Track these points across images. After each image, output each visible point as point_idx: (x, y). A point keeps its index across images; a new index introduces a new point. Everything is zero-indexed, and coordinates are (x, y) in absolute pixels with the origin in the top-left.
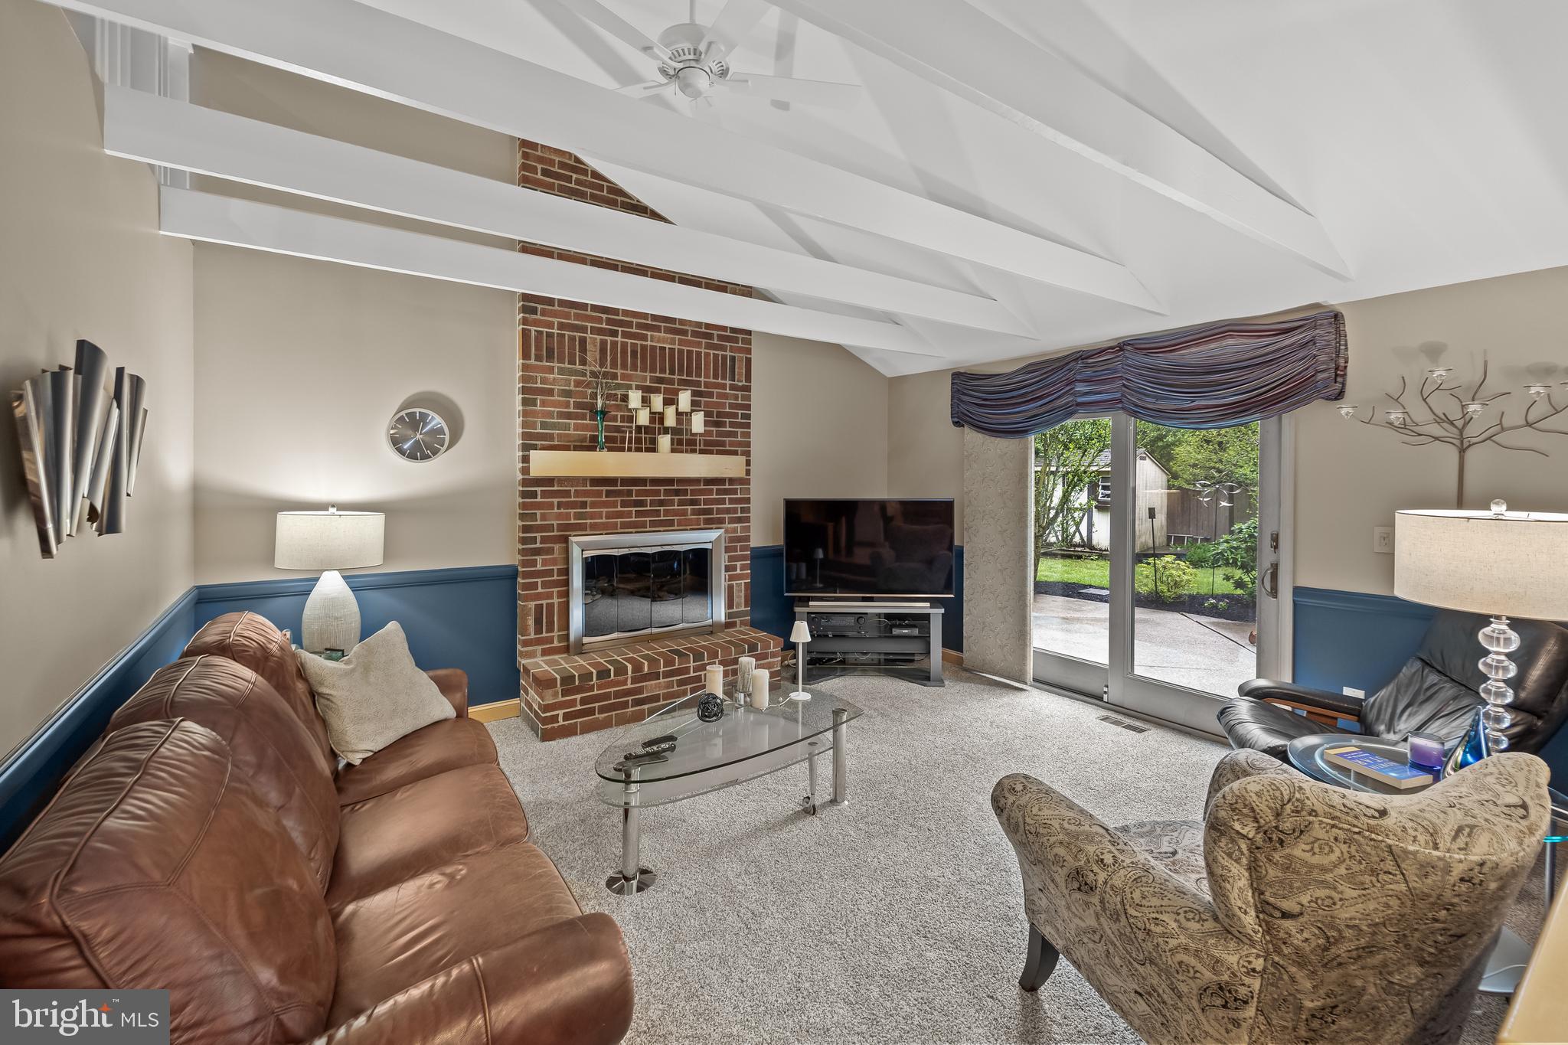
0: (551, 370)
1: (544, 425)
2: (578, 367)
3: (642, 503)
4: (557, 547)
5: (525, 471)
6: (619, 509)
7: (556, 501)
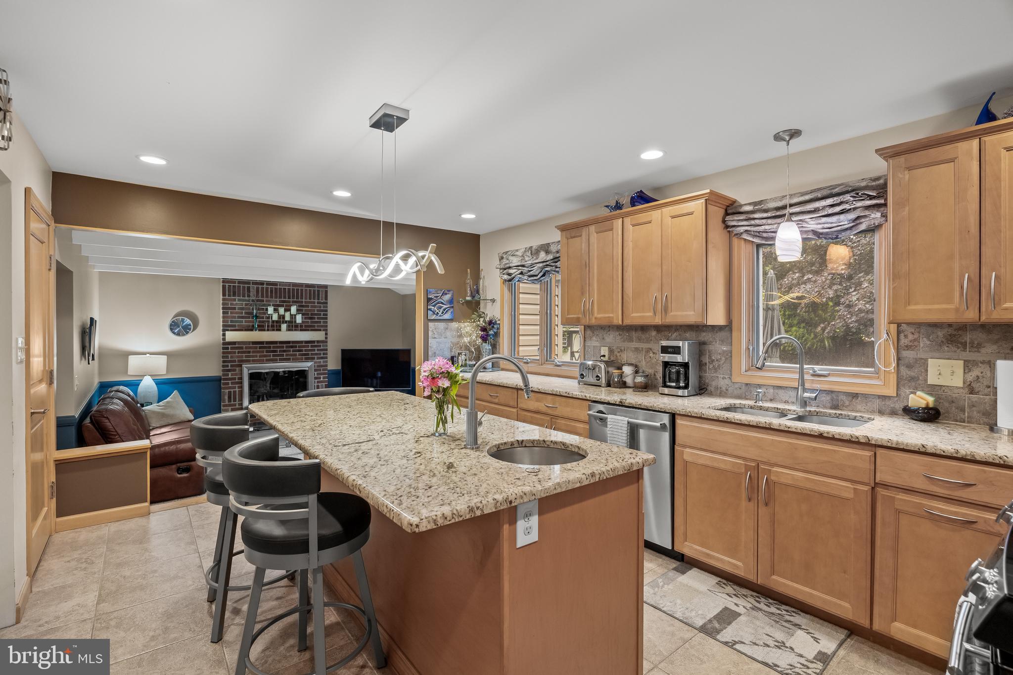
0: (235, 300)
1: (232, 321)
2: (246, 298)
3: (275, 351)
4: (237, 369)
5: (224, 339)
7: (237, 351)
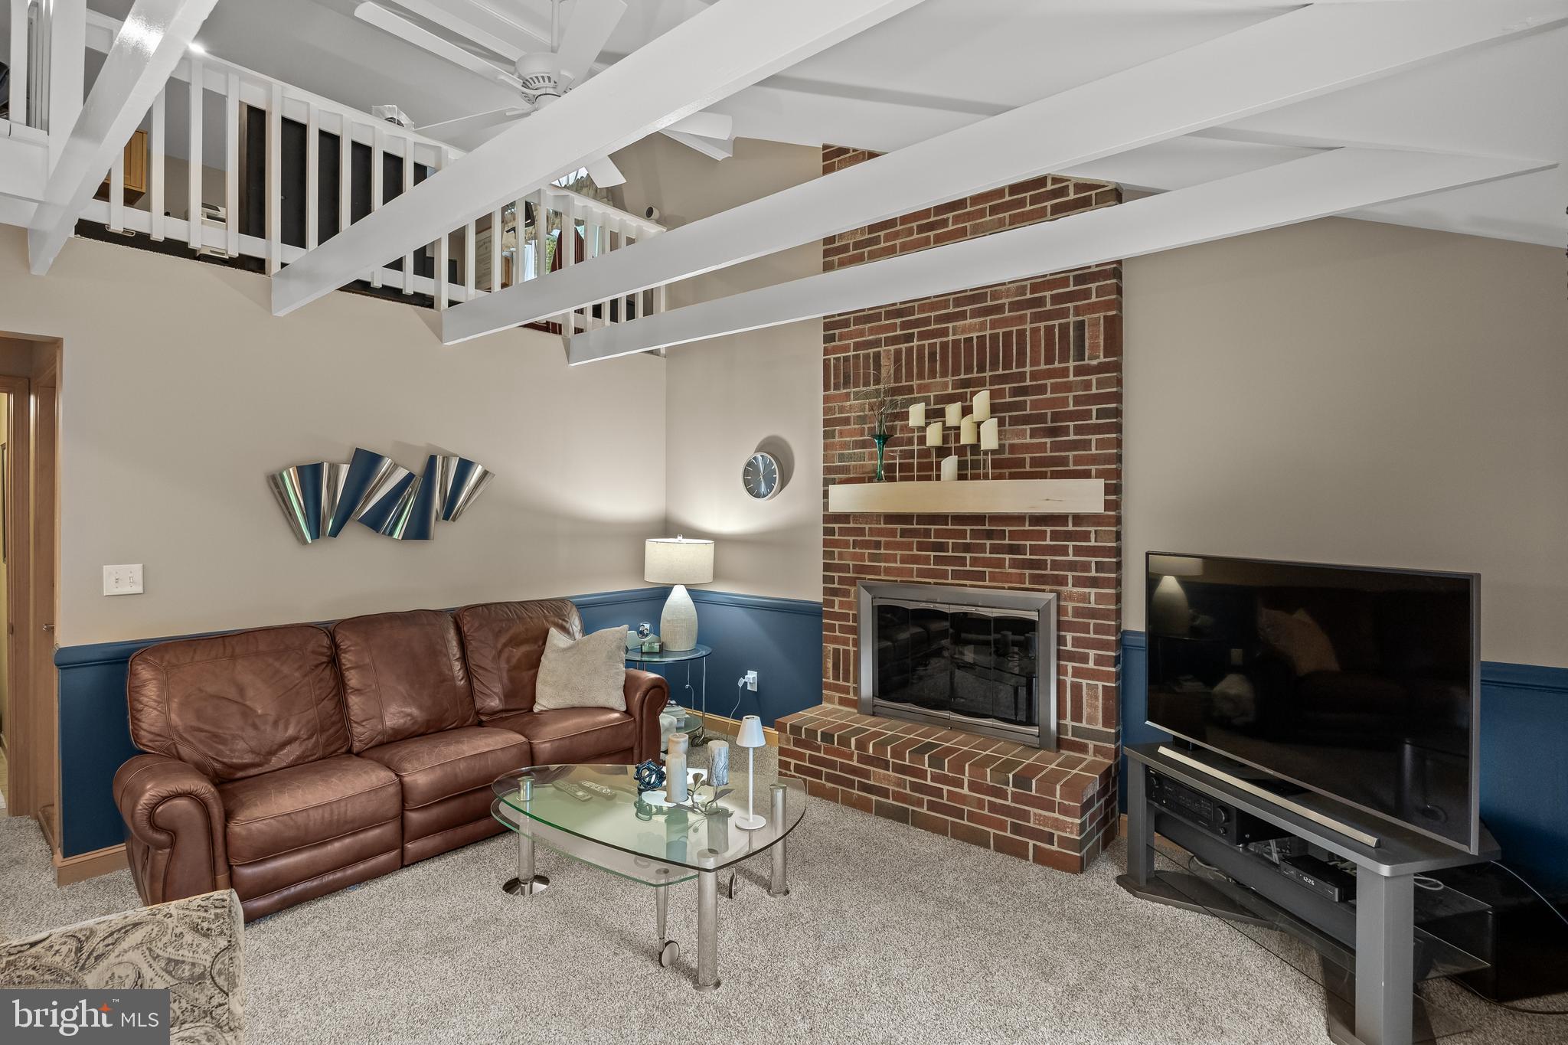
0: (848, 397)
1: (841, 458)
2: (872, 387)
3: (941, 547)
6: (915, 552)
7: (851, 539)
